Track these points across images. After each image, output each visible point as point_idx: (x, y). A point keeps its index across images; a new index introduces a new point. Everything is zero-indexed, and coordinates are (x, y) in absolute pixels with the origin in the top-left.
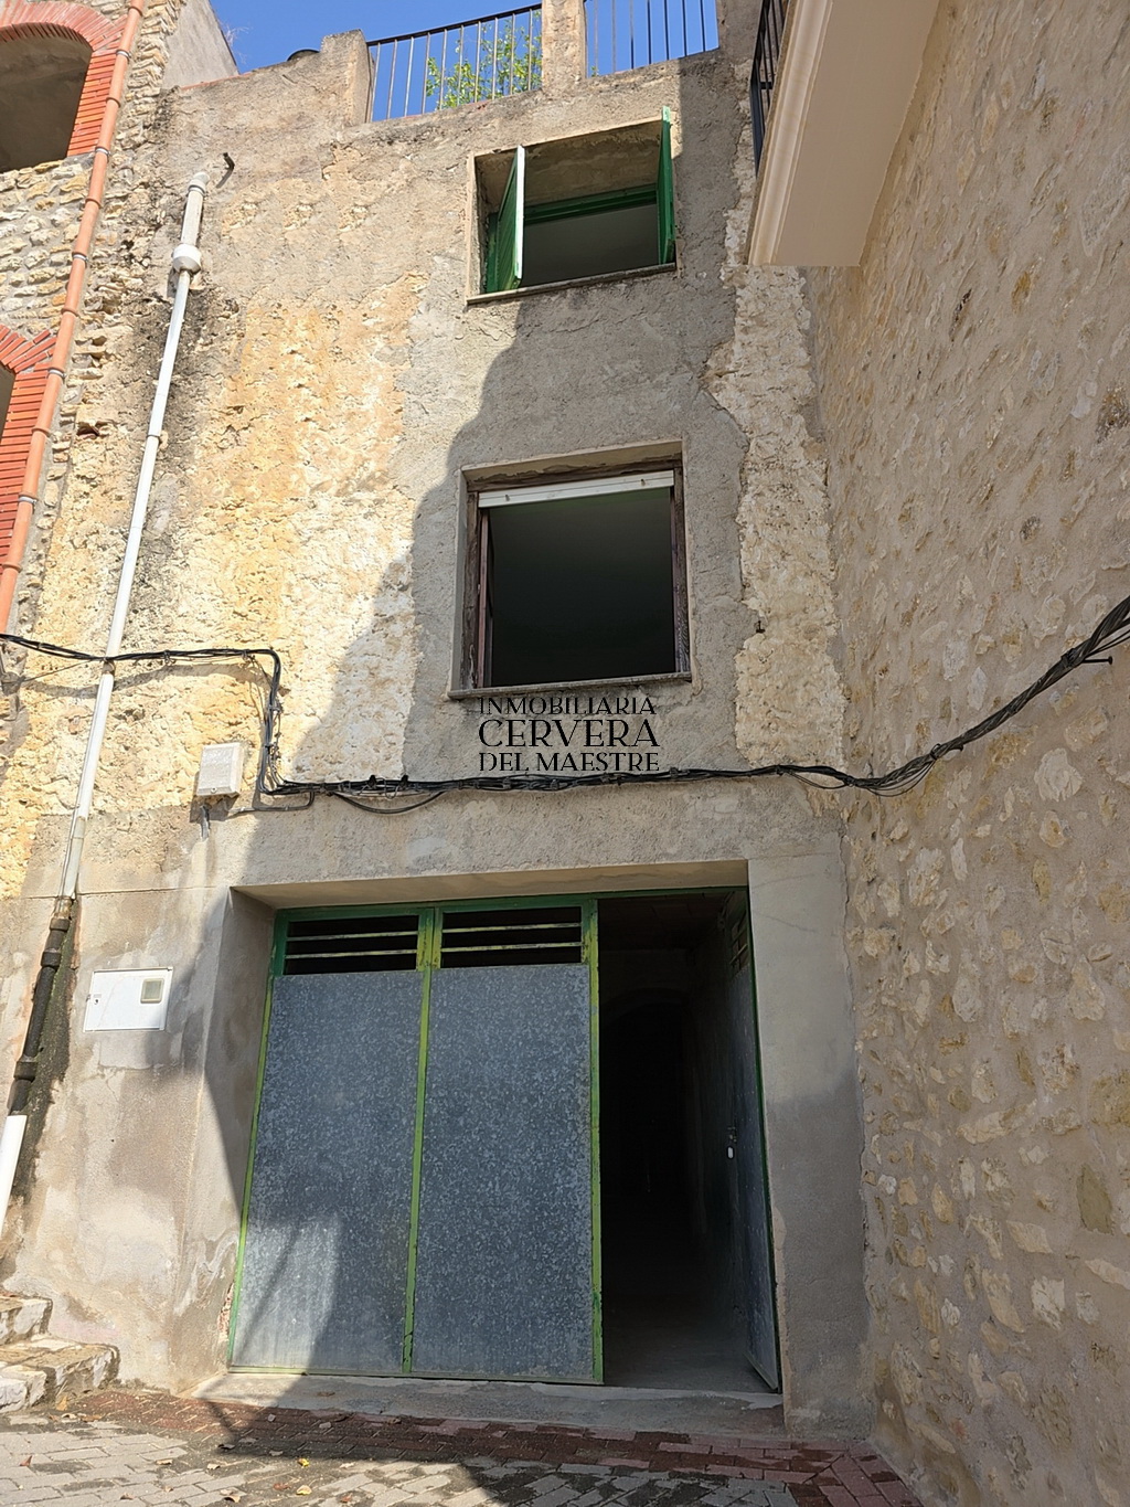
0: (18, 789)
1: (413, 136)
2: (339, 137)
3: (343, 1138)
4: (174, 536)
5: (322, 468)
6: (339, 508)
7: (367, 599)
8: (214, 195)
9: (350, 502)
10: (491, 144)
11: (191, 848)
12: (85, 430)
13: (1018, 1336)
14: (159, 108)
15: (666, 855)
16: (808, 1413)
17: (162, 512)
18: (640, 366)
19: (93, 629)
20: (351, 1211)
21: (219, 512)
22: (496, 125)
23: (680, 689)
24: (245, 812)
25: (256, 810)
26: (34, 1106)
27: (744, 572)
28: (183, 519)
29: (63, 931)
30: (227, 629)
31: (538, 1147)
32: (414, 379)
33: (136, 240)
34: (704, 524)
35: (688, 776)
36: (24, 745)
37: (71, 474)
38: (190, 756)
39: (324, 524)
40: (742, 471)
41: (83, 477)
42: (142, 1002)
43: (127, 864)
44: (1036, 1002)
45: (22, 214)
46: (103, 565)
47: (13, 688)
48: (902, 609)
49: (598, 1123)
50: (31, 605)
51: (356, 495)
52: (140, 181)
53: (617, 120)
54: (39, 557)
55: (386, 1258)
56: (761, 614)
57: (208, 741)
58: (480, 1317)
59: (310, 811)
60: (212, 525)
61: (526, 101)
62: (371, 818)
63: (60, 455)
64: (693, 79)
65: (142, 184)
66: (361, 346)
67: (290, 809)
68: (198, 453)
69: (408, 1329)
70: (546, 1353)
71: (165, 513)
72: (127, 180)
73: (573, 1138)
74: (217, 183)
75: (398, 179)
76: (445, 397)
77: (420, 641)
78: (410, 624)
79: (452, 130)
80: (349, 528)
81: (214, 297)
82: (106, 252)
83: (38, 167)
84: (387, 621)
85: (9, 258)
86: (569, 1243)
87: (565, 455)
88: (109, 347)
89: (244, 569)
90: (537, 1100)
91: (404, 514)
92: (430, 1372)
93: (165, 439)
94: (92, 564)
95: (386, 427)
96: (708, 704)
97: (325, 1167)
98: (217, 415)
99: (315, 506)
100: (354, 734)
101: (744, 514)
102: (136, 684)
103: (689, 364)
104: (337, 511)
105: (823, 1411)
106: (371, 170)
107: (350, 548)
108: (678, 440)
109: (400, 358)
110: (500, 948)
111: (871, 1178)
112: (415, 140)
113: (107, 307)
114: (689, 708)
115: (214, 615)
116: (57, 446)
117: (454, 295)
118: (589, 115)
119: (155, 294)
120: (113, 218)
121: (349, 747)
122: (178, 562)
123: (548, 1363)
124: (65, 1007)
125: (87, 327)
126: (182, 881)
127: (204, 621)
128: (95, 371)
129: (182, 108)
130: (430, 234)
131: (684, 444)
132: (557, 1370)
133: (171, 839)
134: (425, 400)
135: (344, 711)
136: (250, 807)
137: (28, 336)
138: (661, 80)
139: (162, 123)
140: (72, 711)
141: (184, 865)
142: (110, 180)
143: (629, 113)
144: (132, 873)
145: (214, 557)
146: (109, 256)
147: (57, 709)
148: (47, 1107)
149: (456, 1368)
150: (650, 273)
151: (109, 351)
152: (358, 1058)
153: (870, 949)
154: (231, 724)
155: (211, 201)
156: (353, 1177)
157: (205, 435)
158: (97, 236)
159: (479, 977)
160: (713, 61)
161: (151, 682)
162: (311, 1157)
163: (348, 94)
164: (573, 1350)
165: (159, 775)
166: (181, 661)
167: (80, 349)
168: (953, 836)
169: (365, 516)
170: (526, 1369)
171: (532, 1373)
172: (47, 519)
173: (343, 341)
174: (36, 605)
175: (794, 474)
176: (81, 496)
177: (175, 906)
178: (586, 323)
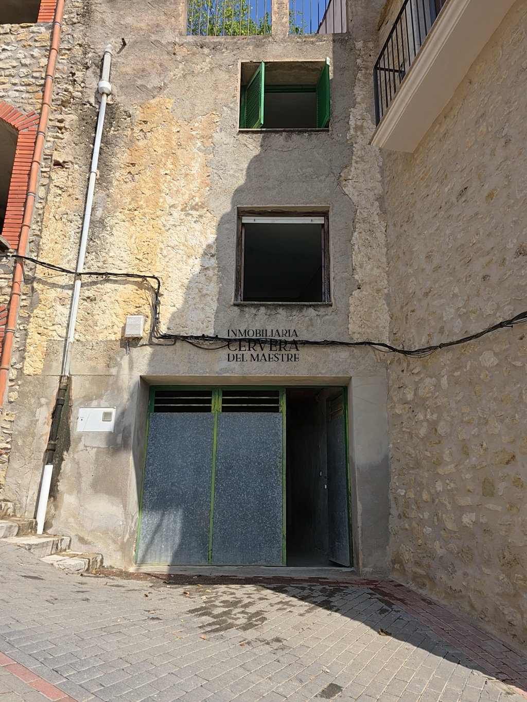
0: (36, 328)
1: (212, 46)
2: (177, 40)
3: (181, 477)
4: (105, 220)
5: (174, 197)
6: (183, 217)
7: (196, 258)
8: (116, 57)
9: (188, 215)
10: (248, 57)
11: (121, 358)
12: (57, 164)
13: (455, 532)
14: (85, 6)
15: (321, 373)
16: (368, 569)
17: (99, 209)
18: (313, 171)
19: (68, 259)
20: (186, 505)
21: (126, 212)
22: (251, 49)
23: (327, 309)
24: (146, 345)
25: (151, 344)
26: (56, 461)
27: (354, 264)
28: (109, 212)
29: (64, 390)
30: (133, 265)
31: (262, 481)
32: (215, 162)
33: (77, 73)
34: (339, 243)
35: (331, 343)
36: (38, 308)
37: (52, 184)
38: (118, 319)
39: (176, 223)
40: (353, 222)
41: (58, 187)
42: (103, 421)
43: (92, 363)
44: (474, 429)
45: (15, 48)
46: (72, 230)
47: (30, 282)
48: (424, 290)
49: (285, 473)
50: (35, 244)
51: (190, 212)
52: (77, 42)
53: (305, 58)
54: (38, 222)
55: (201, 523)
56: (360, 282)
57: (127, 313)
58: (239, 543)
59: (174, 346)
60: (124, 217)
61: (265, 40)
62: (201, 351)
63: (45, 174)
64: (338, 45)
65: (78, 44)
66: (190, 143)
67: (165, 345)
68: (115, 183)
69: (210, 549)
70: (264, 556)
71: (100, 209)
72: (70, 41)
73: (276, 478)
74: (117, 51)
75: (206, 66)
76: (229, 173)
77: (220, 279)
78: (216, 271)
79: (230, 47)
80: (187, 226)
81: (118, 108)
82: (62, 76)
83: (22, 25)
84: (206, 269)
85: (10, 70)
86: (273, 516)
87: (282, 206)
88: (66, 124)
89: (140, 239)
90: (261, 464)
91: (212, 223)
92: (219, 564)
93: (98, 174)
94: (66, 228)
95: (203, 183)
96: (338, 315)
97: (174, 488)
98: (123, 166)
99: (171, 214)
100: (192, 316)
101: (354, 241)
102: (91, 286)
103: (334, 174)
104: (182, 218)
105: (373, 568)
106: (193, 59)
107: (188, 235)
108: (329, 206)
109: (208, 151)
110: (246, 405)
111: (393, 491)
112: (213, 49)
113: (64, 104)
114: (331, 316)
115: (126, 258)
116: (44, 170)
117: (232, 126)
118: (292, 52)
119: (88, 102)
120: (64, 59)
121: (190, 321)
122: (108, 232)
123: (265, 559)
124: (68, 422)
125: (54, 113)
126: (118, 372)
127: (122, 260)
128: (60, 135)
129: (97, 8)
130: (221, 96)
131: (331, 208)
132: (269, 561)
133: (112, 354)
134: (220, 172)
135: (187, 306)
136: (147, 343)
137: (23, 112)
138: (324, 42)
139: (87, 14)
140: (61, 295)
141: (118, 365)
142: (61, 39)
143: (310, 55)
144: (95, 367)
145: (125, 232)
146: (63, 78)
147: (53, 294)
148: (62, 462)
149: (229, 562)
150: (318, 131)
151: (67, 127)
152: (187, 446)
153: (398, 411)
154: (137, 307)
155: (114, 60)
156: (186, 492)
157: (117, 174)
158: (57, 67)
159: (238, 416)
160: (346, 38)
161: (98, 285)
162: (168, 485)
163: (181, 19)
164: (275, 555)
165: (105, 326)
166: (112, 277)
167: (51, 123)
168: (442, 374)
169: (195, 222)
170: (257, 562)
171: (259, 563)
172: (40, 204)
173: (182, 140)
174: (39, 245)
175: (374, 226)
176: (57, 196)
177: (116, 382)
178: (290, 149)
